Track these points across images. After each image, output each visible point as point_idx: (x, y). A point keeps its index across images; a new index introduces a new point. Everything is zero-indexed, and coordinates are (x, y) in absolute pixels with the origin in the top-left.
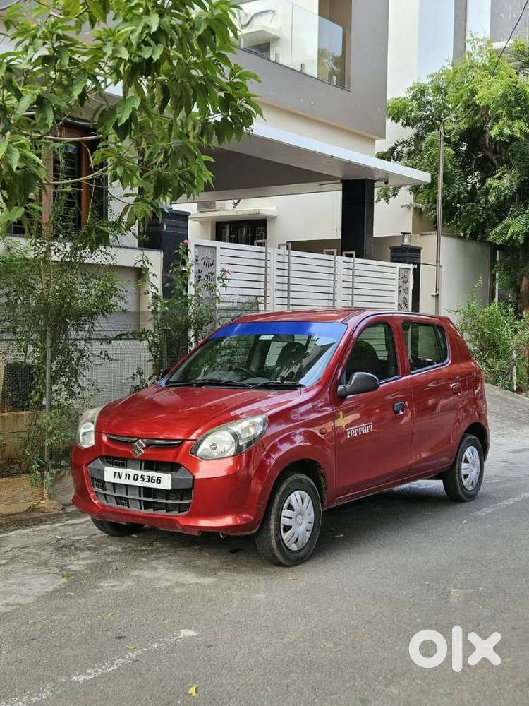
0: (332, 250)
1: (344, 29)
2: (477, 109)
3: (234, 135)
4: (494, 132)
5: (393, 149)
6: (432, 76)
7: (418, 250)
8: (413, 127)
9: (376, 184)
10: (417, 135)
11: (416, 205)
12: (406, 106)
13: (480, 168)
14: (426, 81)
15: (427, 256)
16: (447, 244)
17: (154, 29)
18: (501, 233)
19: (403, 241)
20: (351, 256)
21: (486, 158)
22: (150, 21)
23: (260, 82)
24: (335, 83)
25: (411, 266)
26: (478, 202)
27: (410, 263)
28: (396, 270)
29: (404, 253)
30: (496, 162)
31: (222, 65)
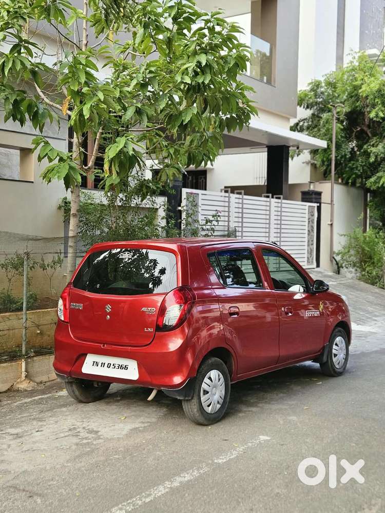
0: (268, 195)
1: (270, 46)
2: (357, 97)
3: (238, 126)
4: (372, 115)
5: (297, 124)
6: (326, 75)
7: (319, 194)
8: (311, 109)
9: (290, 149)
10: (313, 115)
11: (313, 161)
12: (306, 95)
13: (358, 138)
14: (322, 79)
15: (325, 198)
16: (339, 189)
17: (204, 64)
18: (375, 182)
19: (310, 187)
20: (279, 198)
21: (362, 131)
22: (200, 59)
23: (255, 92)
24: (265, 81)
25: (316, 205)
26: (358, 161)
27: (315, 202)
28: (307, 208)
29: (311, 196)
30: (370, 135)
31: (232, 82)
